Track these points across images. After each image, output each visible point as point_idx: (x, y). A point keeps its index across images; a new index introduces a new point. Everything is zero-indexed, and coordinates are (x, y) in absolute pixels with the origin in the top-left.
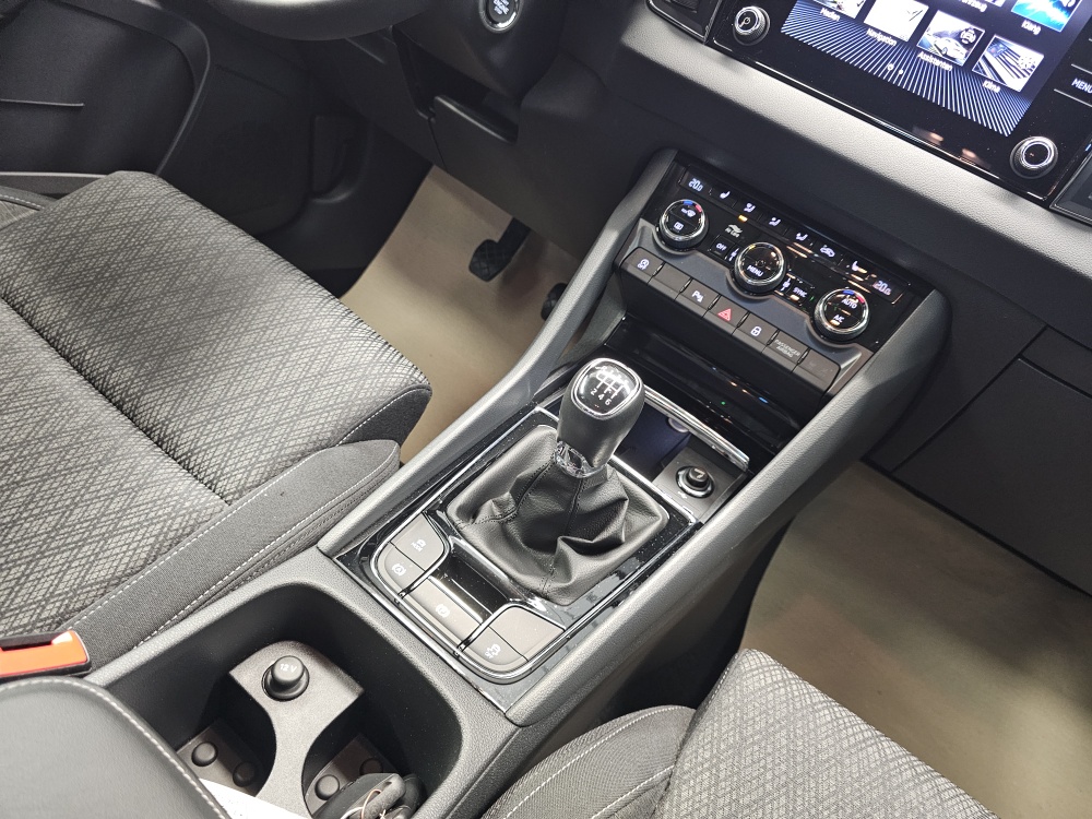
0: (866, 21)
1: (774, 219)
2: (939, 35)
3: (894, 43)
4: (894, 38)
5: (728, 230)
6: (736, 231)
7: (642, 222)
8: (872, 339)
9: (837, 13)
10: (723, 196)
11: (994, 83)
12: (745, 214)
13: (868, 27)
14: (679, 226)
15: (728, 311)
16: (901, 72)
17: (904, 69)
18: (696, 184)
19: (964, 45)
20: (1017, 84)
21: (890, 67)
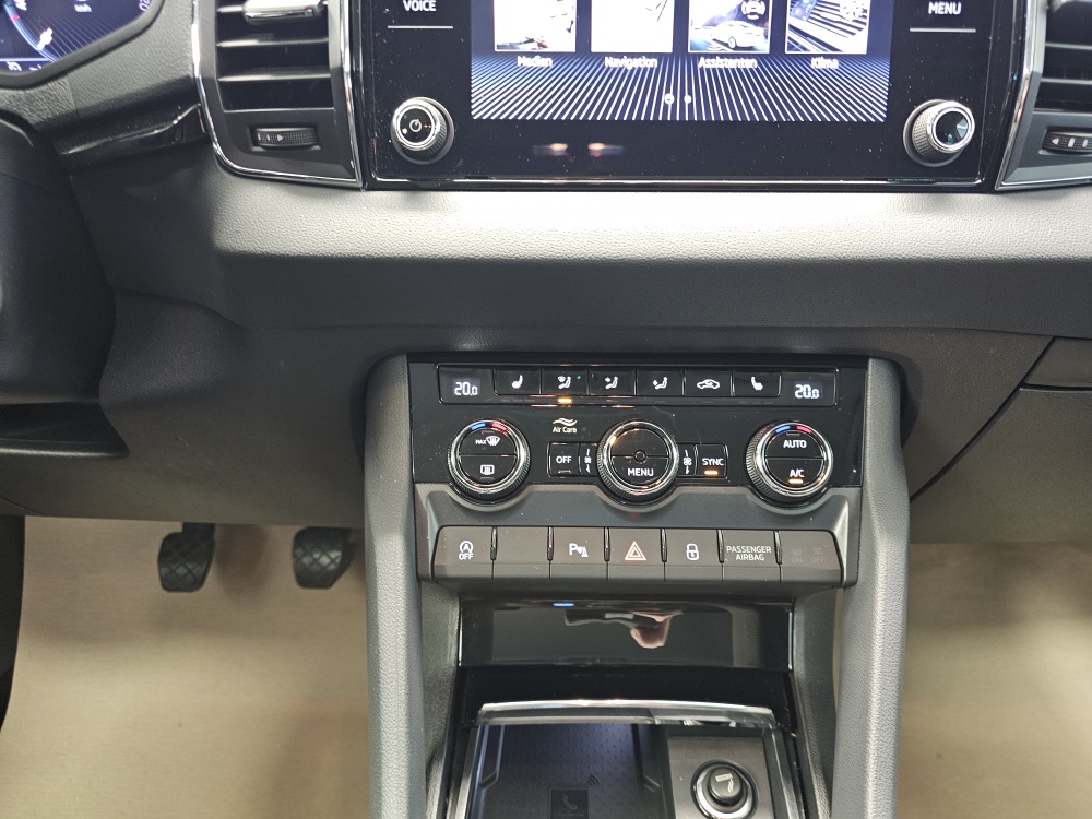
0: (595, 48)
1: (608, 380)
2: (713, 24)
3: (653, 63)
4: (649, 55)
5: (555, 430)
6: (568, 425)
7: (423, 490)
8: (849, 471)
9: (544, 55)
10: (516, 385)
11: (826, 56)
12: (565, 392)
13: (601, 56)
14: (487, 470)
15: (634, 546)
16: (688, 99)
17: (690, 93)
18: (465, 388)
19: (756, 23)
20: (858, 44)
21: (668, 98)
